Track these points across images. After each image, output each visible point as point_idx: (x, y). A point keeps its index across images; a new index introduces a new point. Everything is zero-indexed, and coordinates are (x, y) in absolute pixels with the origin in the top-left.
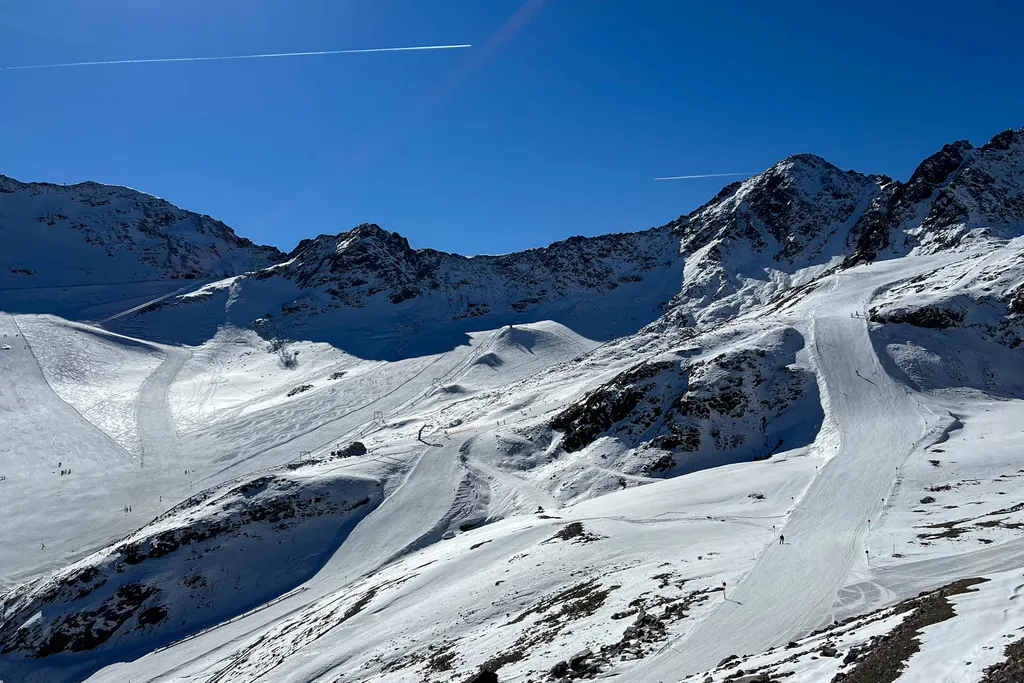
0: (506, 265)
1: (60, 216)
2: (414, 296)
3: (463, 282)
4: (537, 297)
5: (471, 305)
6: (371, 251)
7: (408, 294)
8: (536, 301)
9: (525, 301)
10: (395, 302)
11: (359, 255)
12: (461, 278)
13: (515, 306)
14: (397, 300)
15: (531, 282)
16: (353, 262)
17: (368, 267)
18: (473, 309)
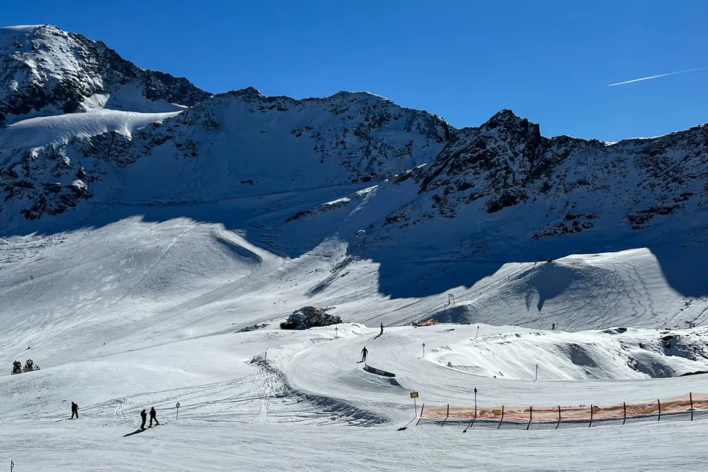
0: (653, 154)
1: (307, 128)
2: (516, 203)
3: (581, 183)
4: (671, 204)
5: (569, 217)
6: (490, 145)
7: (509, 201)
8: (669, 210)
9: (652, 210)
10: (490, 211)
11: (476, 151)
12: (580, 177)
13: (632, 219)
14: (494, 208)
15: (674, 181)
16: (468, 160)
17: (482, 166)
18: (569, 224)
